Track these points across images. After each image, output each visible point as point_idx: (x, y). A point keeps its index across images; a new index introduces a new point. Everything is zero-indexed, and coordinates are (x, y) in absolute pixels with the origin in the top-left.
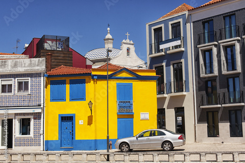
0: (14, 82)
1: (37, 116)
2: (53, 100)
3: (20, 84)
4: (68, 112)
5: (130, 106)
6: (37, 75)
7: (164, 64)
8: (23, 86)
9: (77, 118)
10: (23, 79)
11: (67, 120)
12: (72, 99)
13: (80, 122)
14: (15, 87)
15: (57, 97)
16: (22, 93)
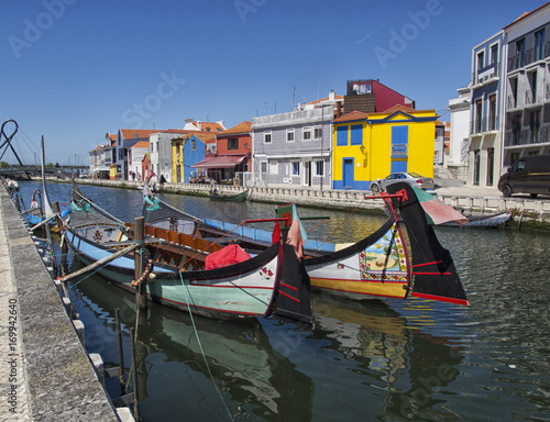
0: (311, 130)
1: (328, 159)
2: (338, 145)
3: (316, 130)
4: (348, 156)
5: (405, 150)
6: (328, 122)
7: (483, 97)
8: (318, 133)
9: (355, 161)
10: (319, 127)
11: (348, 162)
12: (352, 144)
13: (358, 164)
14: (313, 134)
15: (342, 142)
16: (317, 139)
